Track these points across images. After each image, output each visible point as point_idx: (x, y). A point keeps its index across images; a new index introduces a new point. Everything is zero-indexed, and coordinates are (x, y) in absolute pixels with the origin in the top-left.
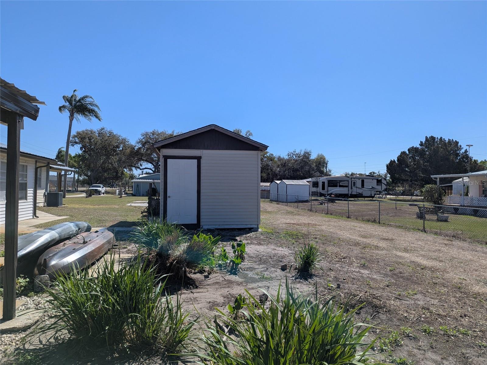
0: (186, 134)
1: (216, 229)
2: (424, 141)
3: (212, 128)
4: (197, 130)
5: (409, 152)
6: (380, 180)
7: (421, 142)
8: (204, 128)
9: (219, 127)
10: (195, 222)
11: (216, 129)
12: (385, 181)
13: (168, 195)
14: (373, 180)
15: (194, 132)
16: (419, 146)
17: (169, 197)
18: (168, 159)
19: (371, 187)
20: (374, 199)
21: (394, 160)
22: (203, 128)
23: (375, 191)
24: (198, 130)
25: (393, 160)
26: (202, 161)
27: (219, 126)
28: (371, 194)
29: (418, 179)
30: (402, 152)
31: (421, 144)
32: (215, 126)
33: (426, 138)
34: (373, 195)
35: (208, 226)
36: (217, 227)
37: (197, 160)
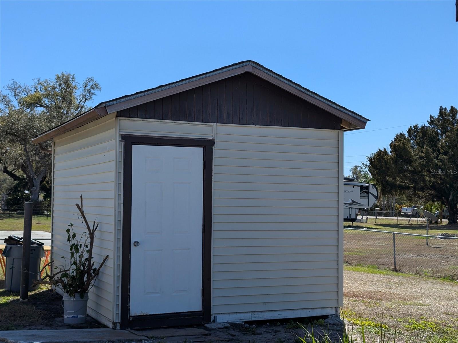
0: (187, 81)
1: (246, 322)
2: (436, 115)
3: (247, 70)
4: (212, 74)
5: (410, 135)
6: (367, 186)
7: (431, 117)
8: (229, 69)
9: (262, 69)
10: (197, 306)
11: (257, 73)
12: (375, 189)
13: (133, 240)
14: (353, 187)
15: (205, 77)
16: (427, 125)
17: (136, 244)
18: (133, 145)
19: (351, 201)
20: (355, 224)
21: (385, 149)
22: (226, 69)
23: (357, 209)
24: (215, 73)
25: (383, 150)
26: (216, 152)
27: (262, 66)
28: (350, 215)
29: (426, 185)
30: (397, 135)
31: (432, 121)
32: (254, 65)
33: (440, 110)
34: (353, 217)
35: (227, 316)
36: (249, 317)
37: (202, 148)
